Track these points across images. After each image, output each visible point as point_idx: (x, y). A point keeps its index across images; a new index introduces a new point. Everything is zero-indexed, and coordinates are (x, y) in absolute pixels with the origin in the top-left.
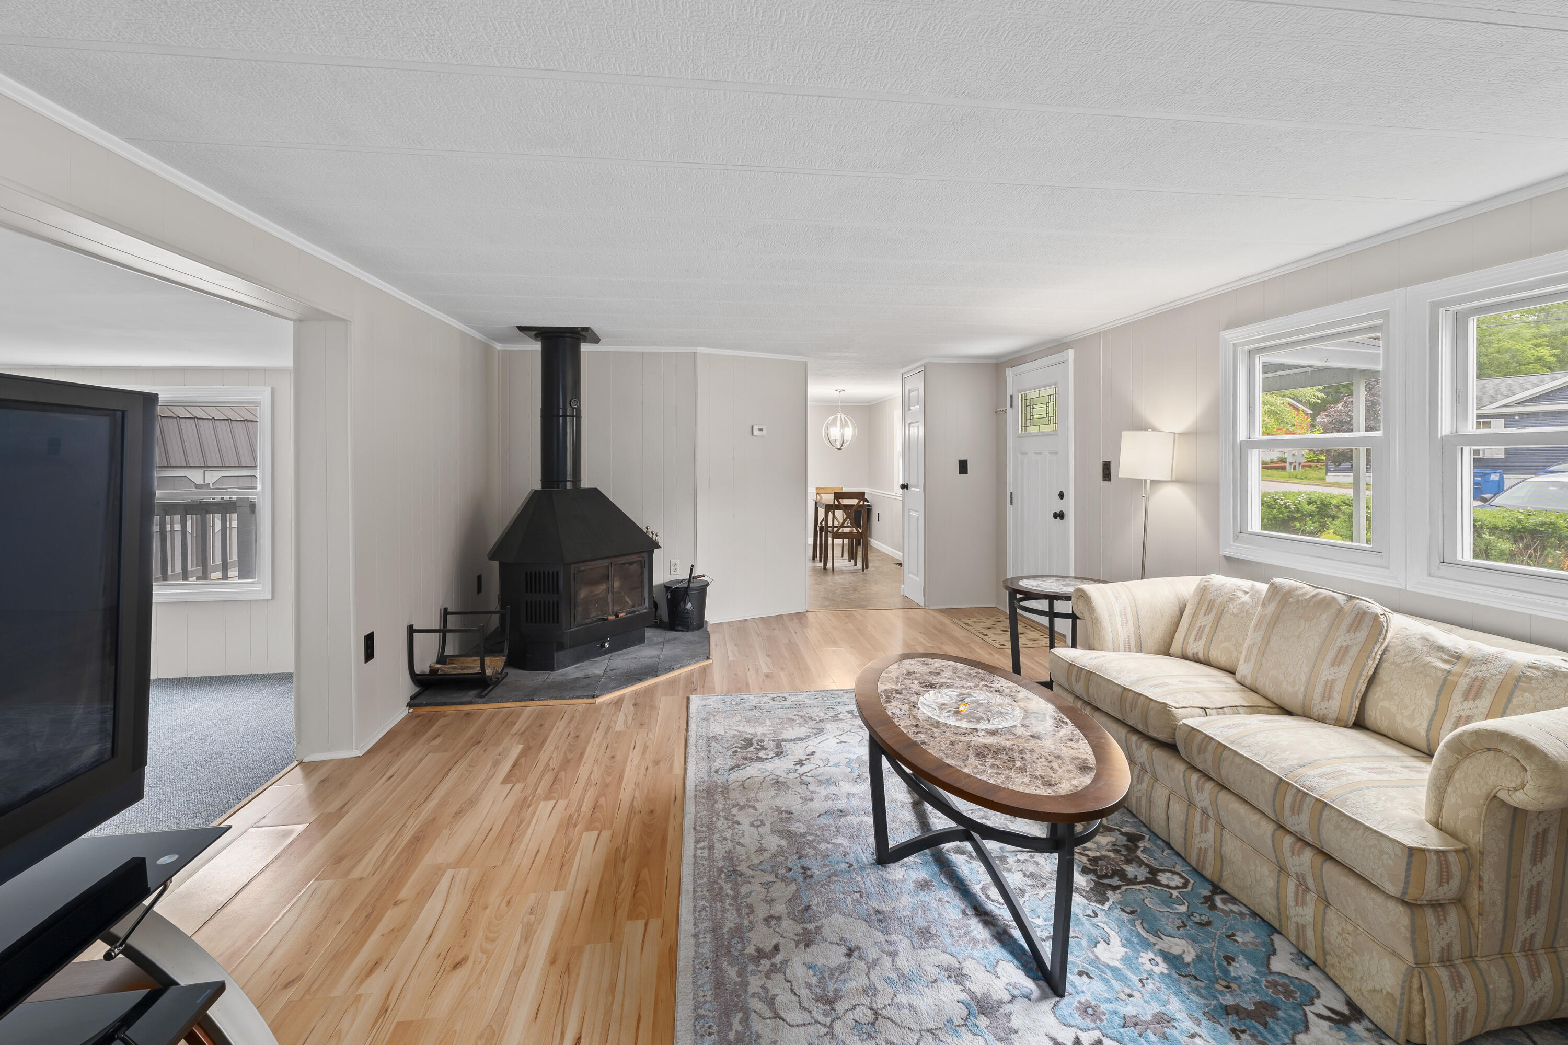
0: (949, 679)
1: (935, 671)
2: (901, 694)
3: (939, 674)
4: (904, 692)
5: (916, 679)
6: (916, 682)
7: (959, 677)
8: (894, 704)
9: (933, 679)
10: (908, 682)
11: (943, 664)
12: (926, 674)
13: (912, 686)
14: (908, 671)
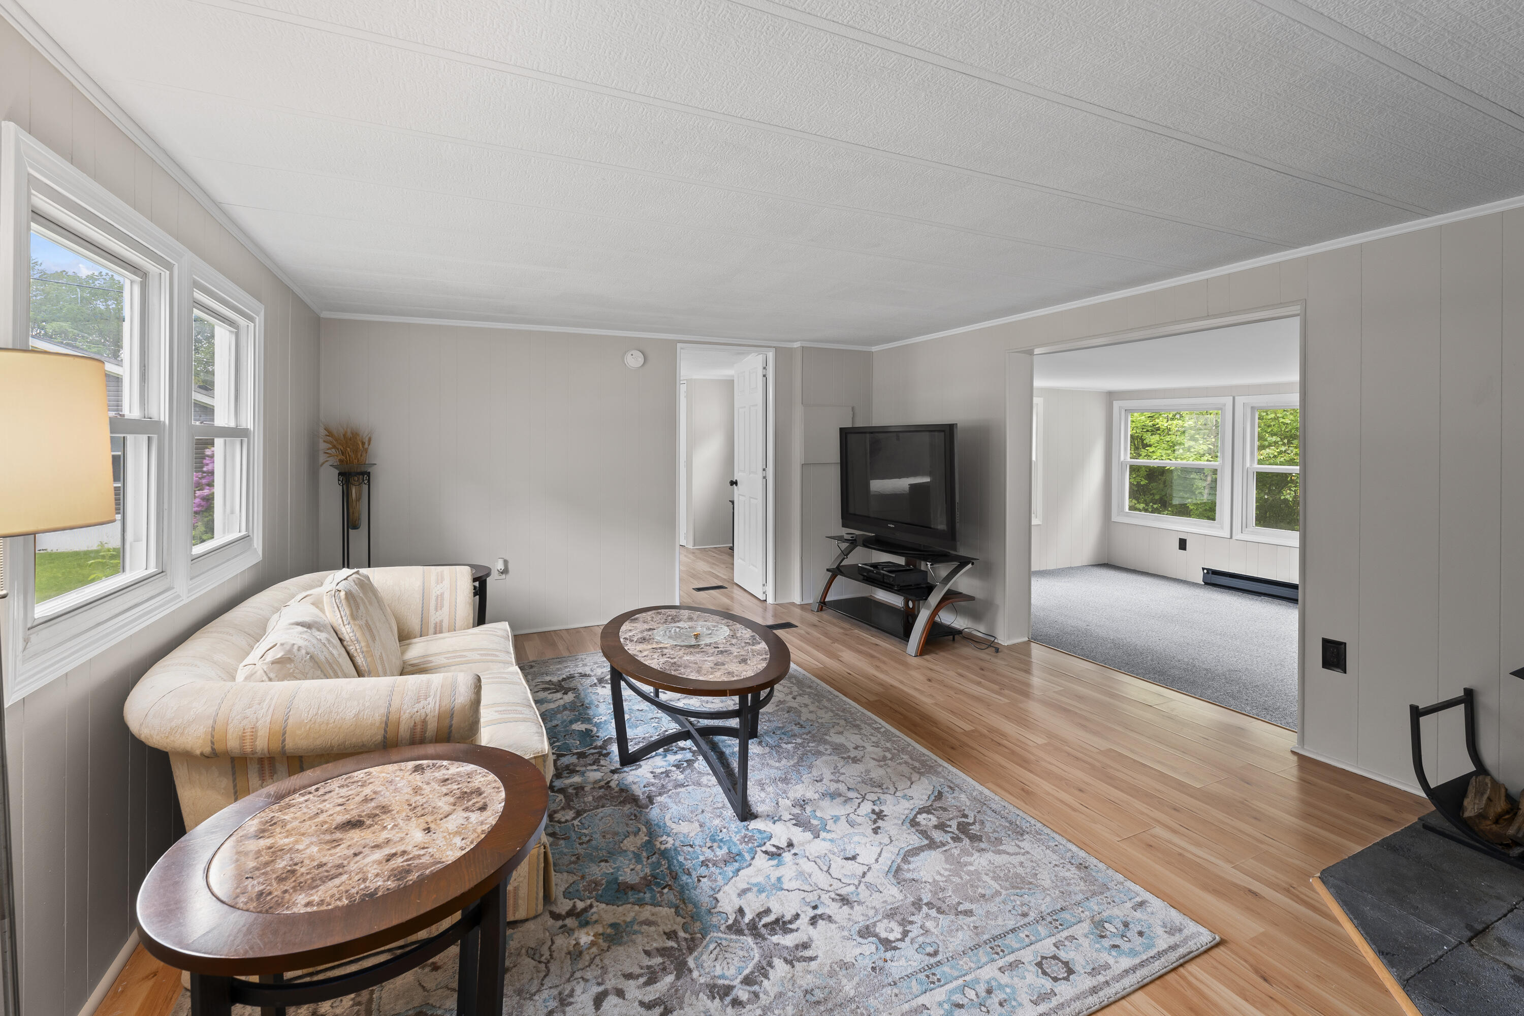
0: (706, 661)
1: (719, 667)
2: (745, 643)
3: (716, 664)
4: (743, 644)
5: (736, 656)
6: (735, 654)
7: (696, 663)
8: (748, 636)
9: (721, 658)
10: (743, 653)
11: (711, 676)
12: (728, 662)
13: (739, 650)
14: (746, 663)
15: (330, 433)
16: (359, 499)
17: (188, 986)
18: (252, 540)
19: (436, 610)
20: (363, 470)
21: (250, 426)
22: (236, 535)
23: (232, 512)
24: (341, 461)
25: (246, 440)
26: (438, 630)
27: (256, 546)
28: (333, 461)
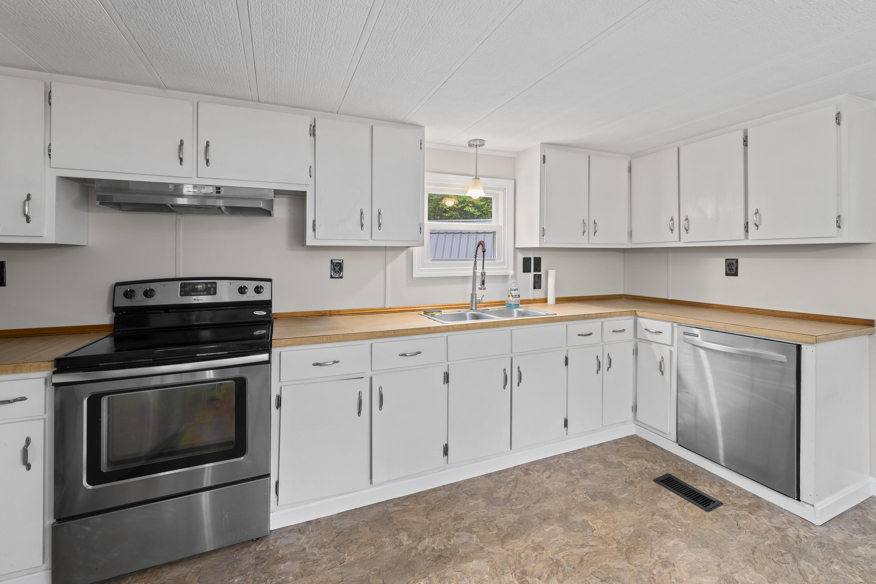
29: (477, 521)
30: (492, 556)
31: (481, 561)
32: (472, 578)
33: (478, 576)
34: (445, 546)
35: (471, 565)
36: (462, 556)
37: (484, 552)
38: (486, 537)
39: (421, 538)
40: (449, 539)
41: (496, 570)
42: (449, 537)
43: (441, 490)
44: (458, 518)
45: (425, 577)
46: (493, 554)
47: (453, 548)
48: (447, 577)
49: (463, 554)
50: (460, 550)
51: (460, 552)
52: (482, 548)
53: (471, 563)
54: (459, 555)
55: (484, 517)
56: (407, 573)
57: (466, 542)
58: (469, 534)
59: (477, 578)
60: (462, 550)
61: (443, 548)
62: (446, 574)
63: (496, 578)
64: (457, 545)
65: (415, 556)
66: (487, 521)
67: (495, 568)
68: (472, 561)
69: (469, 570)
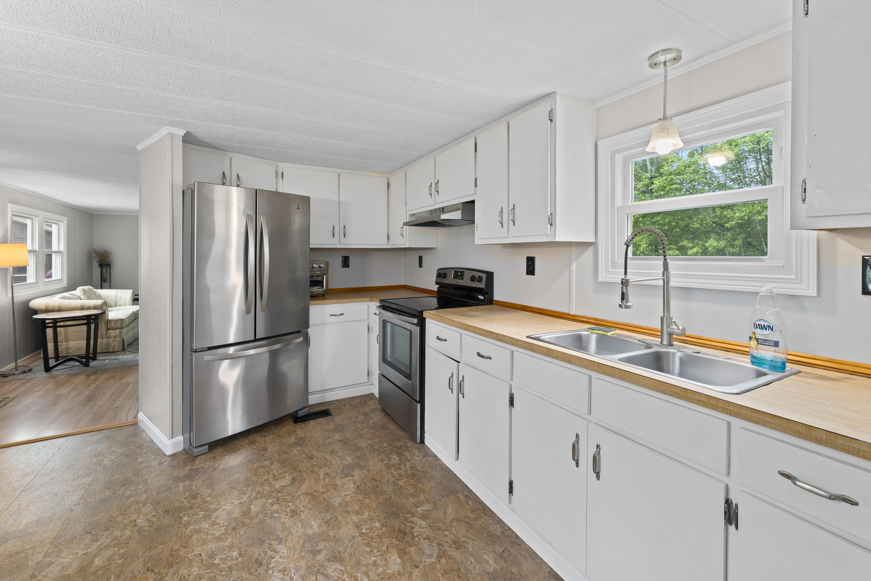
15: (95, 251)
16: (106, 272)
17: (42, 357)
18: (63, 281)
19: (120, 301)
20: (108, 263)
21: (62, 250)
22: (58, 278)
23: (57, 273)
24: (99, 260)
25: (61, 254)
26: (120, 305)
27: (64, 282)
28: (98, 260)
29: (458, 562)
30: (406, 575)
31: (400, 565)
32: (379, 558)
33: (382, 563)
34: (417, 536)
35: (394, 557)
36: (406, 550)
37: (412, 569)
38: (433, 570)
39: (425, 518)
40: (428, 538)
41: (388, 578)
42: (430, 539)
43: (502, 527)
44: (458, 545)
45: (382, 525)
46: (408, 577)
47: (415, 542)
48: (382, 539)
49: (408, 550)
50: (413, 548)
51: (410, 548)
52: (417, 567)
53: (397, 557)
54: (407, 547)
55: (466, 568)
56: (387, 515)
57: (424, 553)
58: (435, 555)
59: (379, 562)
60: (413, 550)
61: (415, 534)
62: (384, 539)
63: (378, 578)
64: (419, 546)
65: (405, 517)
66: (459, 573)
67: (391, 578)
68: (399, 557)
69: (389, 555)
